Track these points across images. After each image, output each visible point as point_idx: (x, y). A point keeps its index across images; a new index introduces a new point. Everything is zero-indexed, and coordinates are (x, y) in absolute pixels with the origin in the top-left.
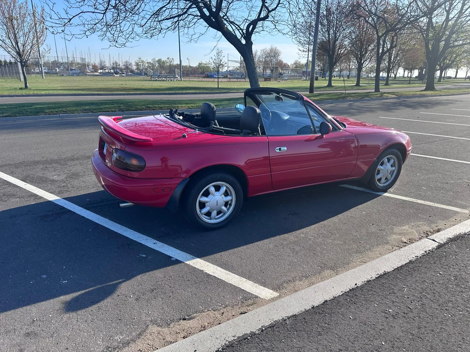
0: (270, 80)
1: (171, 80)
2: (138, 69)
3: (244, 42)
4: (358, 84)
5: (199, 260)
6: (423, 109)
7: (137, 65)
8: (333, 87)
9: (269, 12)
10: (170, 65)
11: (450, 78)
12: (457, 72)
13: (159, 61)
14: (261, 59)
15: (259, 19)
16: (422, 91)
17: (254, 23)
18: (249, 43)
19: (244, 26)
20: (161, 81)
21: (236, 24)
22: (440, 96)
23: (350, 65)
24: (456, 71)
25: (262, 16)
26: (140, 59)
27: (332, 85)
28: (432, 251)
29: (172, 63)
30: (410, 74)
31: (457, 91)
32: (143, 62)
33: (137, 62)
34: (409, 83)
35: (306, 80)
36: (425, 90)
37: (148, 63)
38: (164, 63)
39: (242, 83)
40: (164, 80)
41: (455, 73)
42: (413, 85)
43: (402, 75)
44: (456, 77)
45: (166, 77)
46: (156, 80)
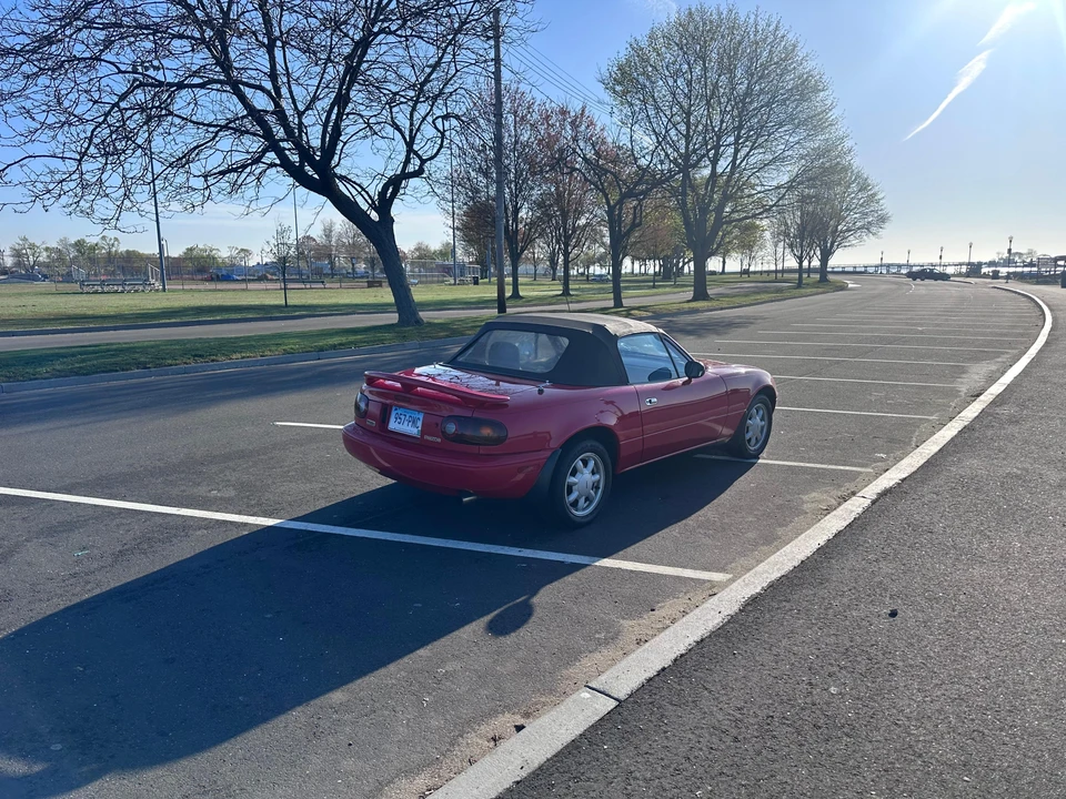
0: (381, 286)
1: (136, 291)
2: (18, 264)
3: (374, 216)
4: (566, 292)
5: (605, 560)
6: (715, 337)
7: (17, 254)
8: (522, 298)
9: (423, 162)
10: (109, 253)
11: (714, 273)
12: (724, 262)
13: (79, 245)
14: (344, 240)
15: (405, 176)
16: (689, 301)
17: (395, 183)
18: (387, 221)
19: (374, 189)
20: (108, 293)
21: (354, 183)
22: (722, 309)
23: (534, 253)
24: (721, 259)
25: (411, 169)
26: (25, 239)
27: (521, 294)
28: (869, 508)
29: (114, 249)
30: (643, 267)
31: (744, 299)
32: (32, 246)
33: (17, 247)
34: (654, 287)
35: (455, 284)
36: (695, 299)
37: (47, 249)
38: (93, 248)
39: (321, 293)
40: (116, 292)
41: (721, 264)
42: (661, 290)
43: (629, 270)
44: (723, 272)
45: (123, 284)
46: (96, 292)
